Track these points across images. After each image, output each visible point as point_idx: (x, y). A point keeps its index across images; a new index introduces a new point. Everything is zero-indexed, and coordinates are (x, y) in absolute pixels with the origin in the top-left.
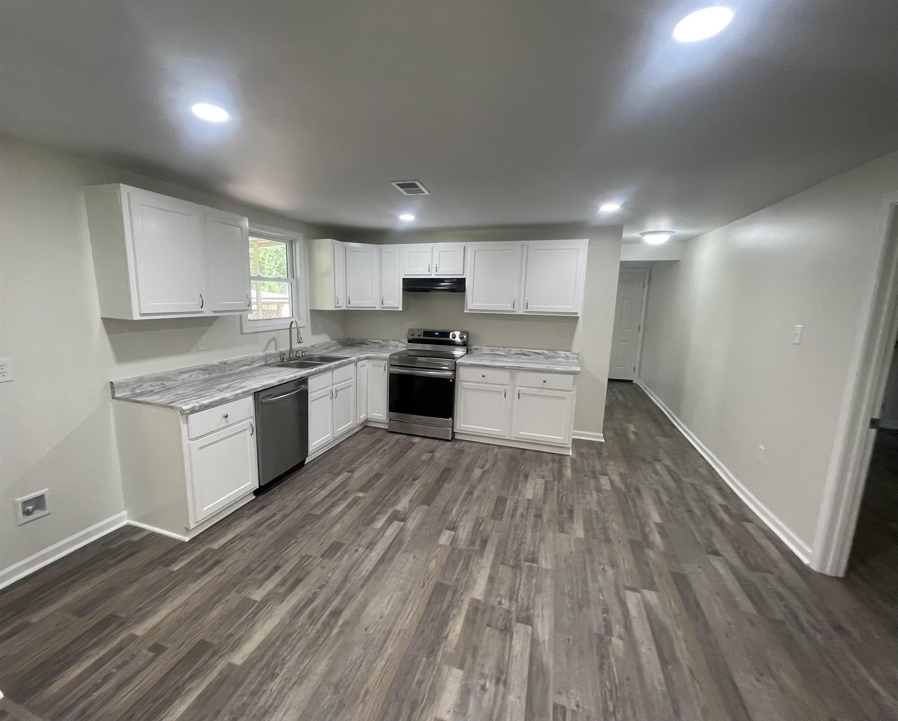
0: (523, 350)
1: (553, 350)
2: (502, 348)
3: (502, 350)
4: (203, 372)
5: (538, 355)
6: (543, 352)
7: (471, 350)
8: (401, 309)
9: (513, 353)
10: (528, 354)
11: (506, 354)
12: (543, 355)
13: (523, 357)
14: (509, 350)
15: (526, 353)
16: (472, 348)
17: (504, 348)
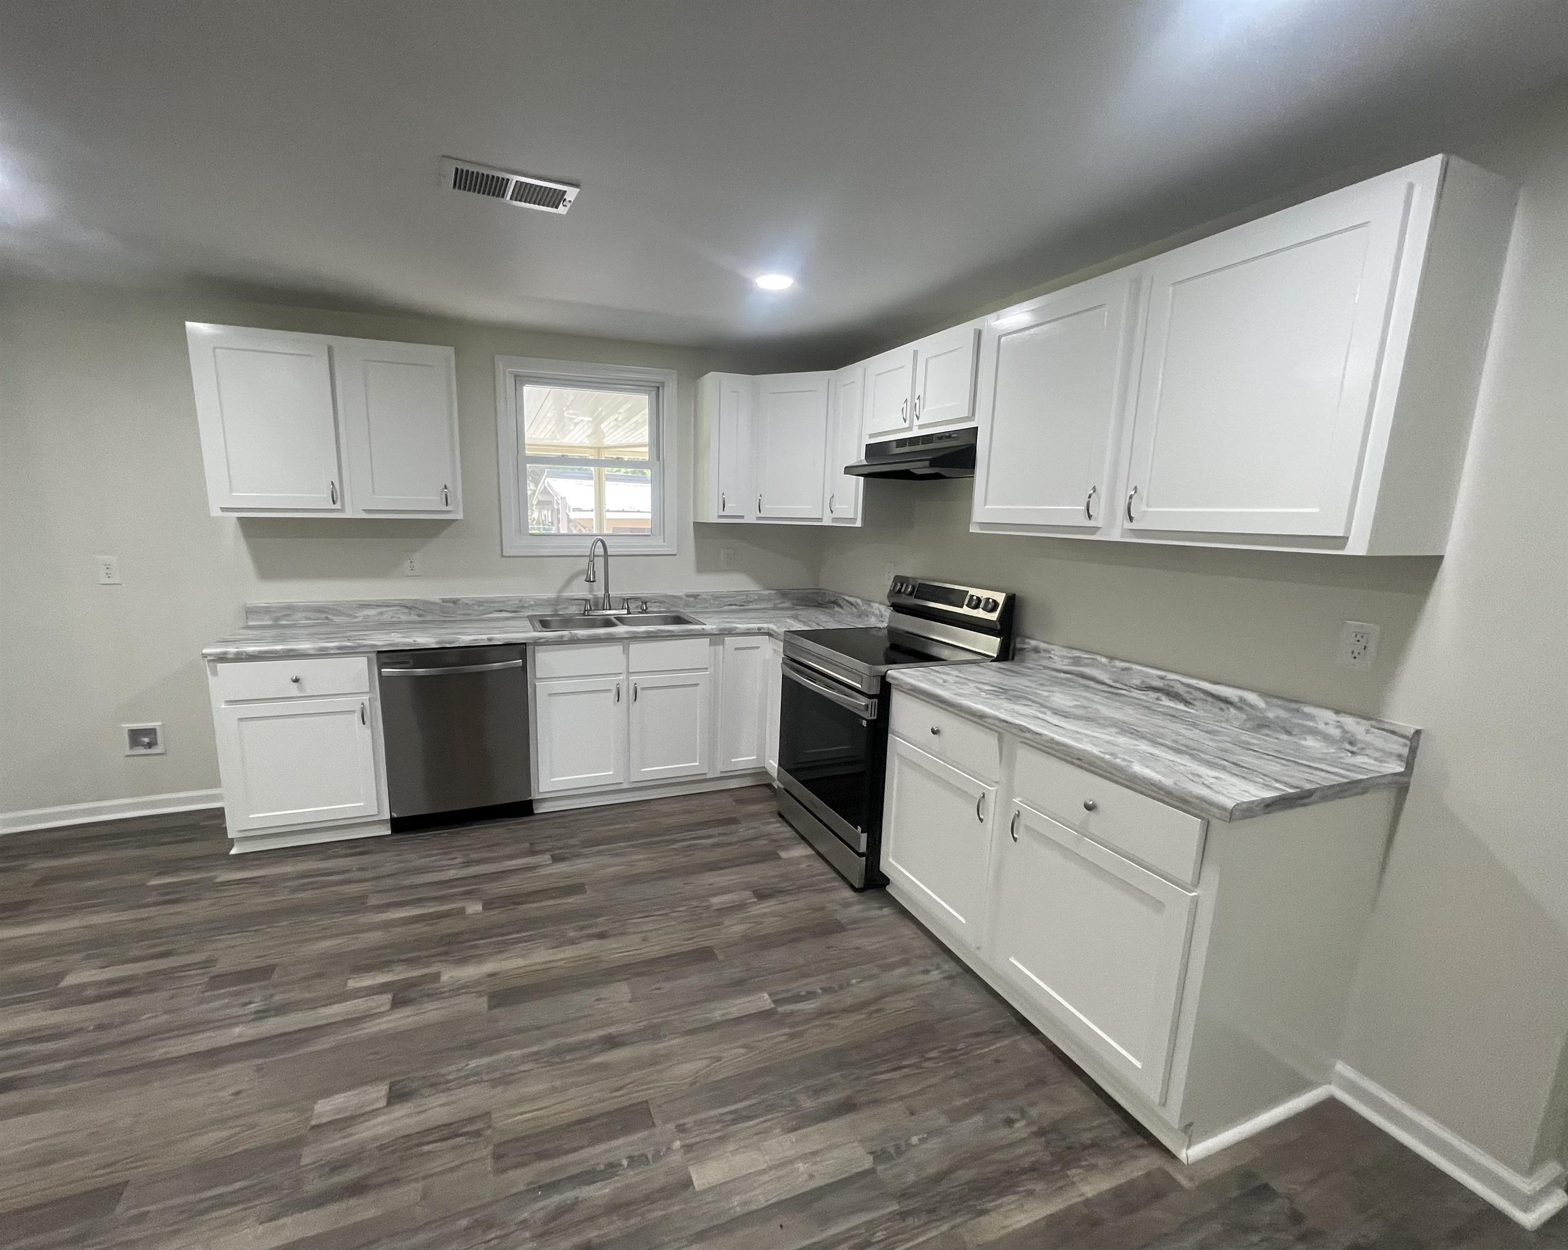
0: (1171, 676)
1: (1293, 701)
2: (1104, 660)
3: (1103, 667)
4: (407, 611)
5: (1223, 706)
6: (1242, 700)
7: (1023, 649)
8: (859, 524)
9: (1137, 682)
10: (1188, 697)
11: (1115, 681)
12: (1239, 709)
13: (1166, 702)
14: (1124, 669)
15: (1181, 690)
16: (1026, 646)
17: (1111, 658)
